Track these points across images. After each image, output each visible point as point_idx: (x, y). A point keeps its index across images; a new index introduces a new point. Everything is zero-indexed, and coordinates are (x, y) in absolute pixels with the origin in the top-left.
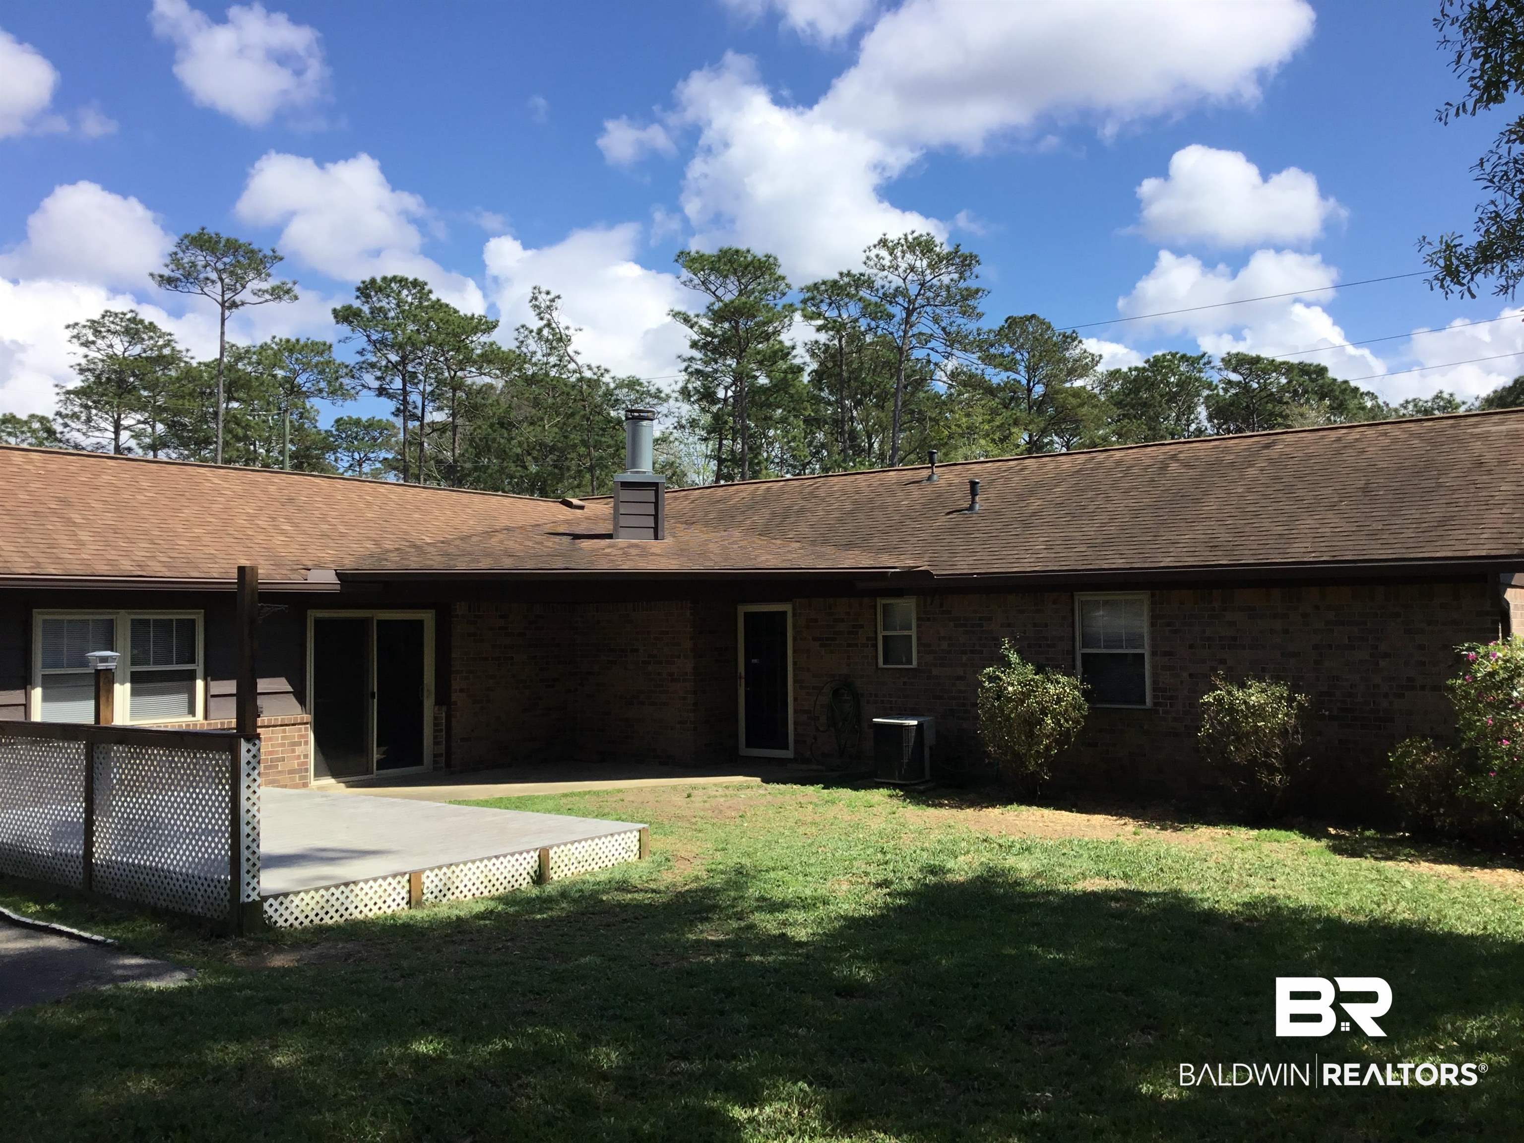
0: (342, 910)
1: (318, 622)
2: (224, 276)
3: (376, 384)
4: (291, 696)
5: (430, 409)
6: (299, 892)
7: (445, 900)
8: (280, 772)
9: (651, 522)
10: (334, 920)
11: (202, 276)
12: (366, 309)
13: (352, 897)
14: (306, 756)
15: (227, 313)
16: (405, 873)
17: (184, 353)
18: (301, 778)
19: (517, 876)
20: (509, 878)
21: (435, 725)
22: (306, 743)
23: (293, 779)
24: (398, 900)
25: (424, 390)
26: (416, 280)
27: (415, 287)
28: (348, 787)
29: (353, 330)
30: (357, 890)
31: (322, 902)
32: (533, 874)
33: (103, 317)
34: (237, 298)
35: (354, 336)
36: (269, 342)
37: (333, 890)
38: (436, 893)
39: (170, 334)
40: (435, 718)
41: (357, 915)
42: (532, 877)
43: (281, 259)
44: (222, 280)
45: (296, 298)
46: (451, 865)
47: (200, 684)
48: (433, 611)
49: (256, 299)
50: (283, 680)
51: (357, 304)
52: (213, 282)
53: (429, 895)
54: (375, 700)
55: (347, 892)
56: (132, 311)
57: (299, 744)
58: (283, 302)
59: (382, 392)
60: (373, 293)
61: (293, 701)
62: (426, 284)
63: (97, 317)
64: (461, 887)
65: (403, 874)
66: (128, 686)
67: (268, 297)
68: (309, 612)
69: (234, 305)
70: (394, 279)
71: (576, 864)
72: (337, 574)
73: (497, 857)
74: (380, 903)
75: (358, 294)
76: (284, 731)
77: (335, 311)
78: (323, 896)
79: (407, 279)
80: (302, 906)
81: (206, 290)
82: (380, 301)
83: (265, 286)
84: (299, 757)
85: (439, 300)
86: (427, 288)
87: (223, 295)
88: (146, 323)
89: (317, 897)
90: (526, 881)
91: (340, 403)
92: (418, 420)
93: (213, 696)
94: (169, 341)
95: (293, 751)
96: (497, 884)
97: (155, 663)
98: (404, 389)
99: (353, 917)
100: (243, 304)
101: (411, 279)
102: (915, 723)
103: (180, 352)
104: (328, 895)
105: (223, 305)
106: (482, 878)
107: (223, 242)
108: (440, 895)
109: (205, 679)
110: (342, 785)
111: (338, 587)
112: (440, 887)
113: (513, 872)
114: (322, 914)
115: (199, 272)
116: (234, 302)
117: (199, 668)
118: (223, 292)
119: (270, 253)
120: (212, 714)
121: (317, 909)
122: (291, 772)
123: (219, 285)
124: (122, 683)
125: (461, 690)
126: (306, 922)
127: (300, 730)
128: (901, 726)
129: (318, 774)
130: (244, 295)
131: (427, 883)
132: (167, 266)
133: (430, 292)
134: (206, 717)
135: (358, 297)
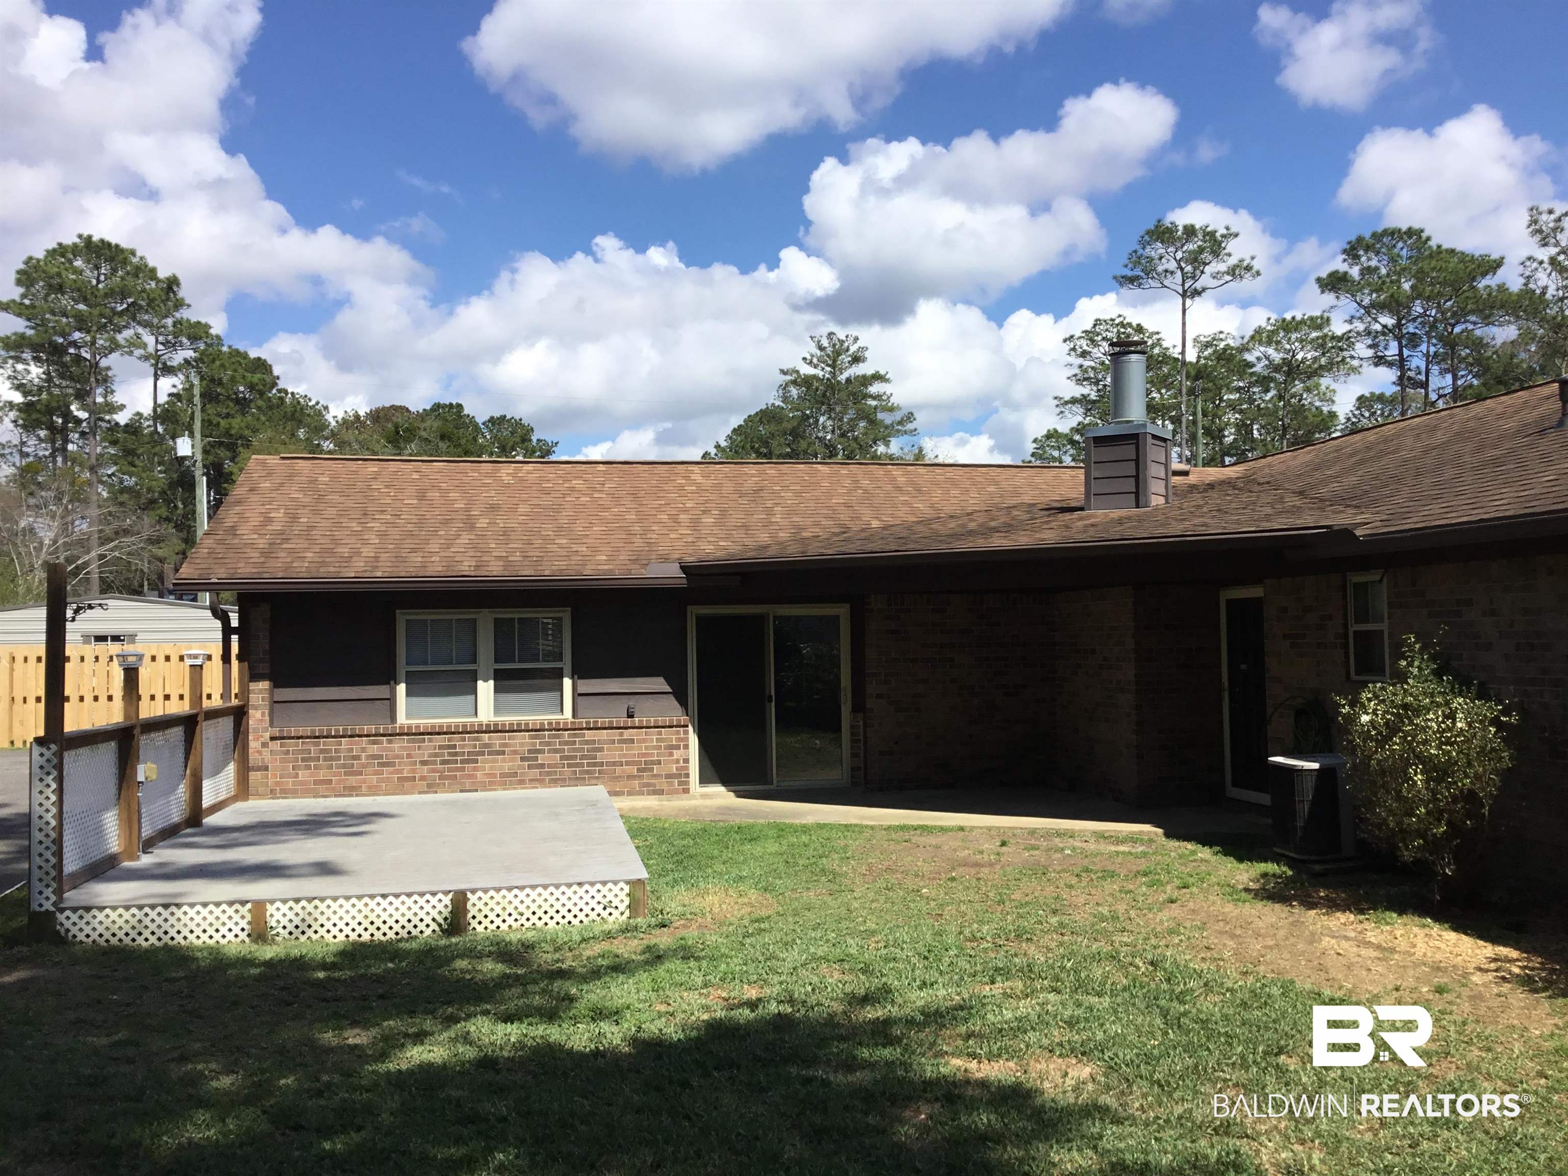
0: (160, 933)
1: (700, 619)
2: (1183, 265)
3: (1370, 353)
4: (672, 697)
5: (1436, 372)
6: (104, 908)
7: (303, 939)
8: (655, 776)
9: (1130, 485)
10: (149, 942)
11: (1160, 269)
12: (1355, 272)
13: (172, 920)
14: (686, 761)
15: (1188, 302)
16: (247, 902)
17: (1171, 350)
18: (680, 784)
19: (415, 921)
20: (403, 921)
21: (852, 734)
22: (686, 747)
23: (671, 784)
24: (236, 930)
25: (1428, 352)
26: (1410, 229)
27: (1410, 238)
28: (738, 796)
29: (1338, 298)
30: (179, 913)
31: (133, 922)
32: (442, 922)
33: (1095, 326)
34: (1198, 285)
35: (1340, 303)
36: (1264, 325)
37: (147, 910)
38: (290, 927)
39: (1158, 333)
40: (852, 727)
41: (179, 939)
42: (440, 925)
43: (1236, 235)
44: (1182, 269)
45: (1258, 273)
46: (315, 898)
47: (567, 683)
48: (848, 606)
49: (1216, 283)
50: (661, 680)
51: (1343, 267)
52: (1172, 273)
53: (280, 930)
54: (773, 704)
55: (166, 914)
56: (1120, 316)
57: (678, 747)
58: (1244, 280)
59: (1379, 360)
60: (1361, 252)
61: (672, 702)
62: (1422, 231)
63: (1088, 327)
64: (329, 925)
65: (243, 903)
66: (491, 683)
67: (1228, 278)
68: (690, 609)
69: (1197, 293)
70: (1385, 232)
71: (515, 916)
72: (681, 567)
73: (384, 896)
74: (211, 931)
75: (1344, 256)
76: (660, 733)
77: (1319, 280)
78: (134, 915)
79: (1400, 230)
80: (107, 923)
81: (1166, 283)
82: (1369, 259)
83: (1222, 267)
84: (677, 761)
85: (1439, 247)
86: (1424, 235)
87: (1183, 285)
88: (1134, 324)
89: (127, 915)
90: (431, 929)
91: (1343, 379)
92: (1422, 387)
93: (580, 695)
94: (1159, 340)
95: (671, 754)
96: (385, 928)
97: (521, 661)
98: (1401, 354)
99: (175, 942)
100: (1204, 290)
101: (1404, 229)
102: (1315, 766)
103: (1167, 349)
104: (139, 914)
105: (1184, 295)
106: (360, 918)
107: (1180, 228)
108: (297, 933)
109: (572, 678)
110: (732, 794)
111: (685, 581)
112: (297, 921)
113: (409, 915)
114: (133, 934)
115: (1156, 266)
116: (1195, 290)
117: (567, 665)
118: (1184, 281)
119: (1225, 232)
120: (580, 713)
121: (127, 928)
122: (669, 776)
123: (1179, 273)
124: (486, 680)
125: (879, 696)
126: (114, 941)
127: (678, 733)
128: (1291, 770)
129: (704, 780)
130: (1205, 280)
131: (278, 916)
132: (1126, 266)
133: (1428, 239)
134: (574, 716)
135: (1345, 260)
